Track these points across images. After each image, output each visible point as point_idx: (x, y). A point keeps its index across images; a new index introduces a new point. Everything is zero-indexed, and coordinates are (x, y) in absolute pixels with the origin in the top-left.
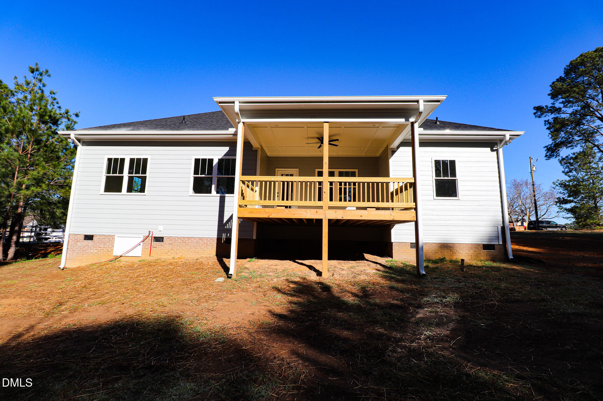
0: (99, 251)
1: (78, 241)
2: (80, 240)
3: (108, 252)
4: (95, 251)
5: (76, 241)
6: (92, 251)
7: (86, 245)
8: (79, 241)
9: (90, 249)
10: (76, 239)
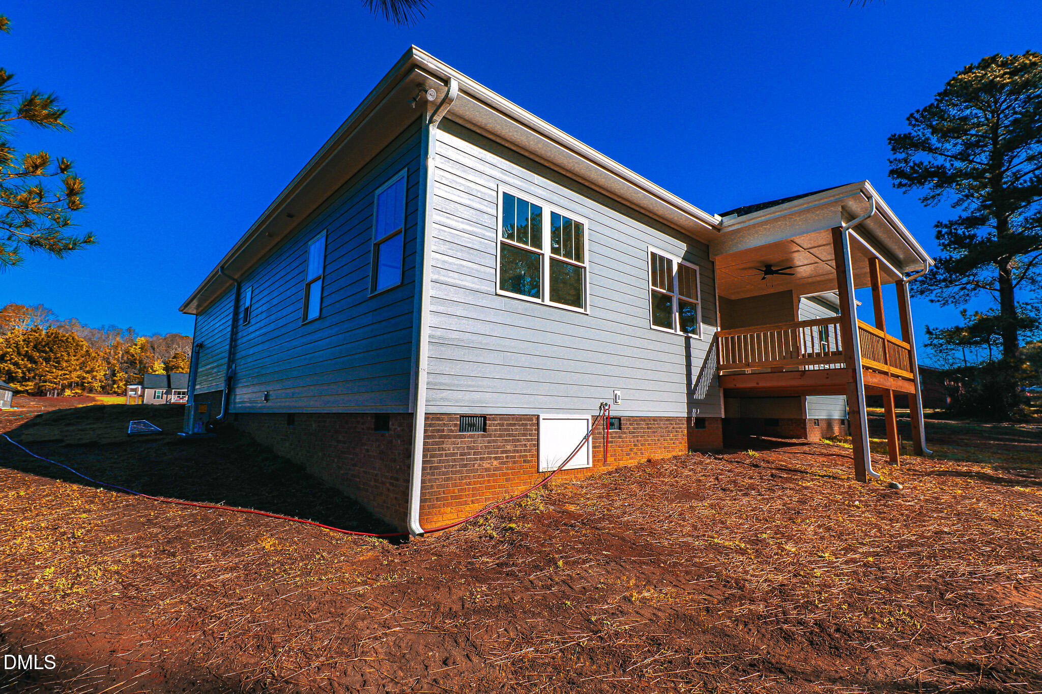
0: (504, 463)
1: (445, 437)
2: (452, 431)
3: (525, 461)
4: (495, 463)
5: (441, 437)
6: (486, 465)
7: (469, 448)
8: (449, 437)
9: (481, 459)
10: (438, 431)
